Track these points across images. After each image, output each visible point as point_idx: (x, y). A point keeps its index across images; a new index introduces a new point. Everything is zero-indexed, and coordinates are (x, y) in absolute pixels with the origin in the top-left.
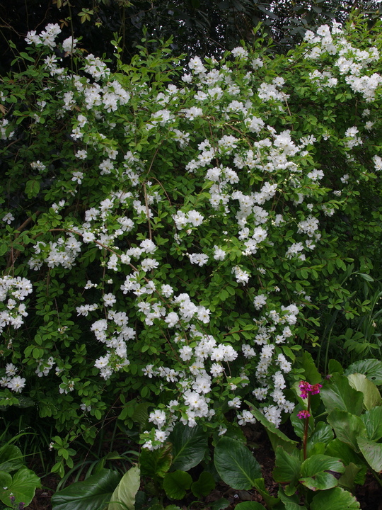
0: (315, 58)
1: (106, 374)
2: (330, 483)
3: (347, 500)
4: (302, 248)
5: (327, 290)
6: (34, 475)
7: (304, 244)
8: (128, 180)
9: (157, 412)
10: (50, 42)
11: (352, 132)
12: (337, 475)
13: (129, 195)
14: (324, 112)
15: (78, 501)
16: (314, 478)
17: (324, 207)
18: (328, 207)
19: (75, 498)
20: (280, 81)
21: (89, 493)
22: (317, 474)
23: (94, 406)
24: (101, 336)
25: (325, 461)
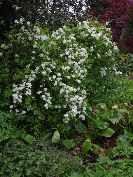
0: (80, 29)
1: (47, 108)
2: (106, 127)
3: (110, 130)
4: (84, 76)
5: (88, 87)
6: (31, 136)
7: (84, 75)
8: (47, 59)
9: (66, 114)
10: (22, 23)
11: (92, 47)
12: (107, 125)
13: (48, 62)
14: (85, 43)
15: (43, 141)
16: (101, 127)
17: (87, 66)
18: (88, 66)
19: (42, 140)
20: (74, 35)
21: (45, 138)
22: (102, 126)
23: (42, 118)
24: (44, 99)
25: (103, 123)
